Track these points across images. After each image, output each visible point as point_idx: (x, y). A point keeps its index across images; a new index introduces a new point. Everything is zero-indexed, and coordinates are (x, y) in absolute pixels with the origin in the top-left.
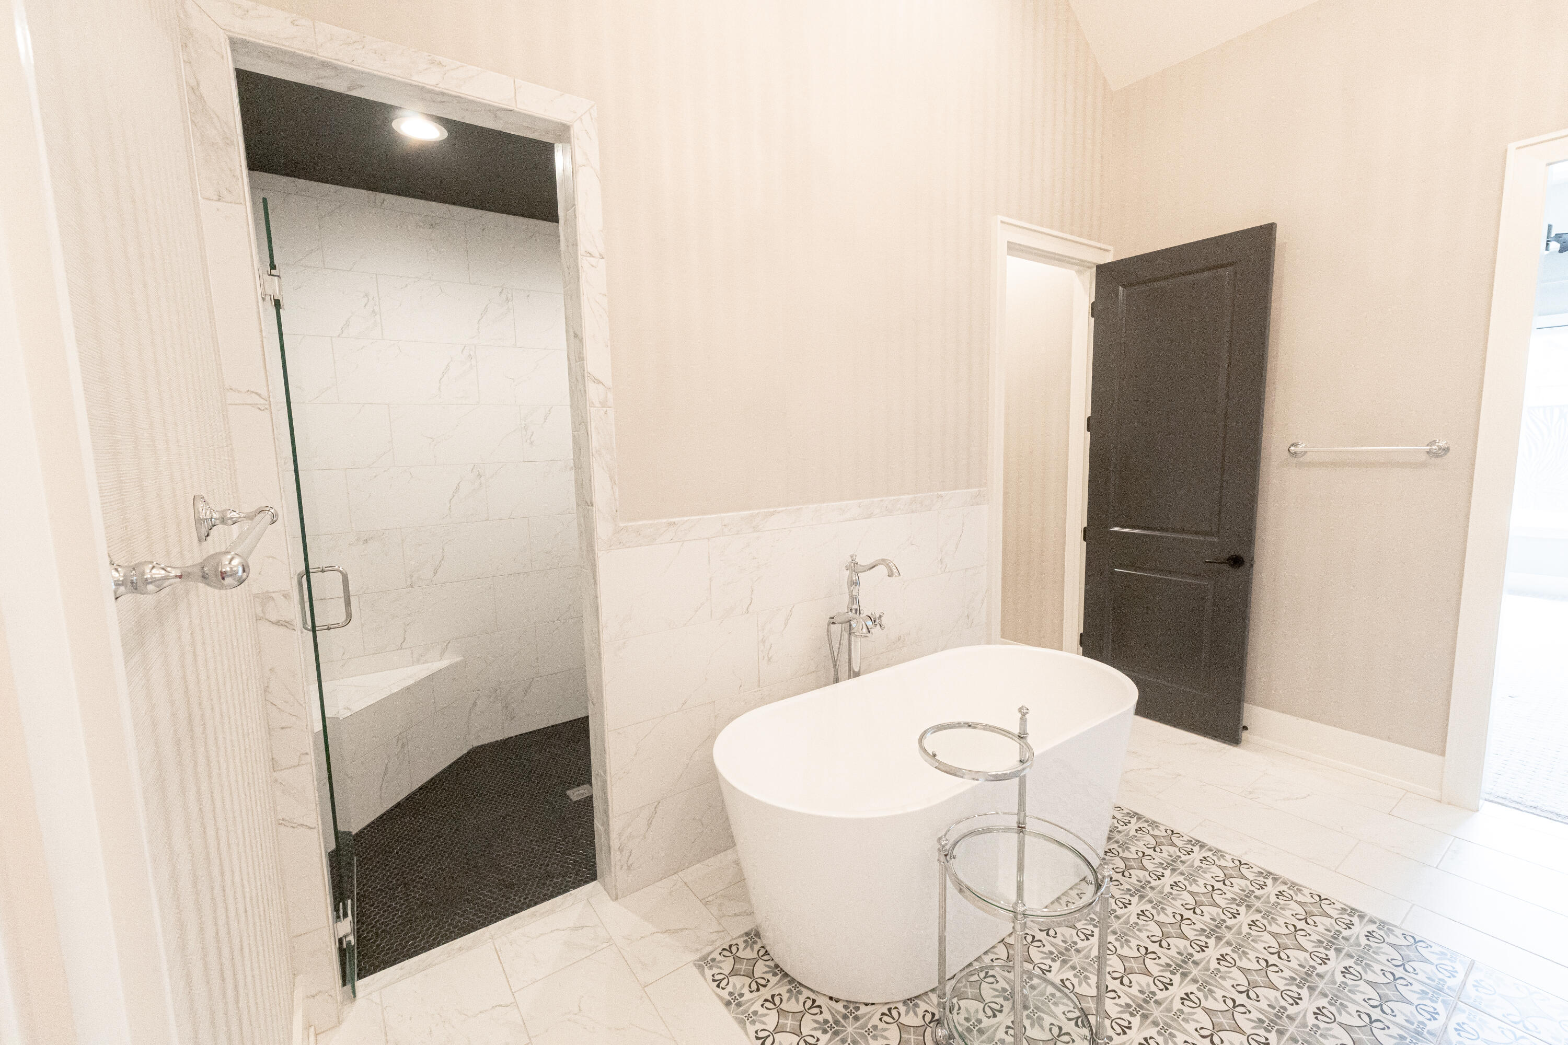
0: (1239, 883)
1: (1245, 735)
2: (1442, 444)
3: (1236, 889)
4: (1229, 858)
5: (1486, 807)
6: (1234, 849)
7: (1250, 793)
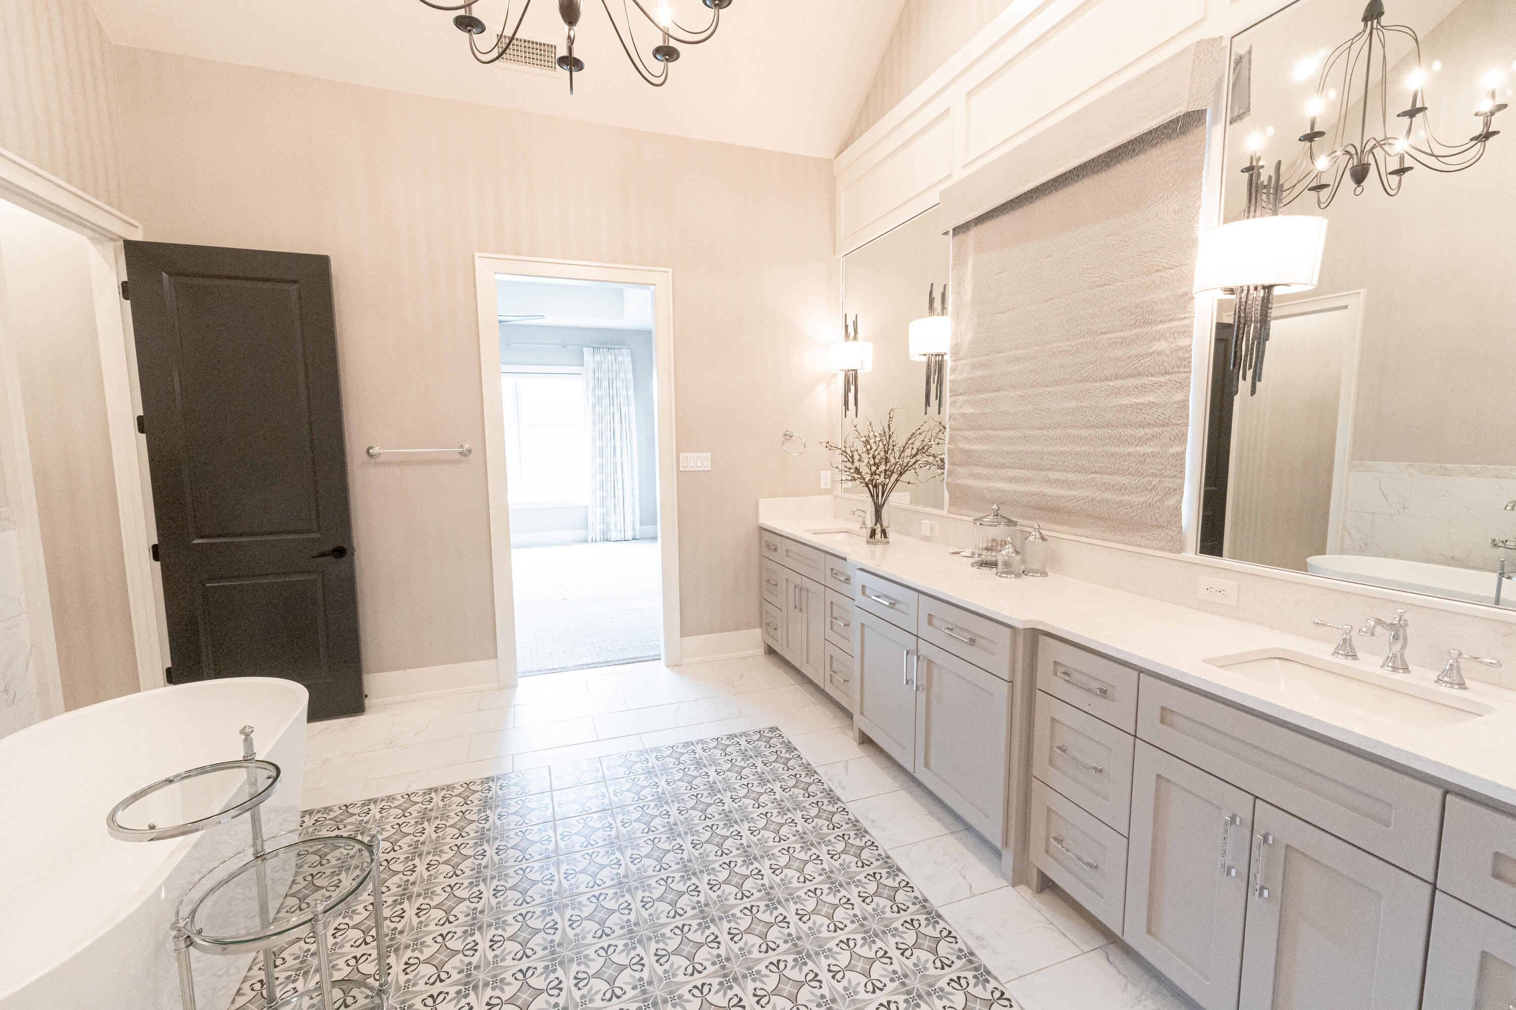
0: (414, 810)
1: (367, 702)
2: (466, 446)
3: (415, 814)
4: (399, 797)
5: (521, 681)
6: (398, 789)
7: (390, 743)
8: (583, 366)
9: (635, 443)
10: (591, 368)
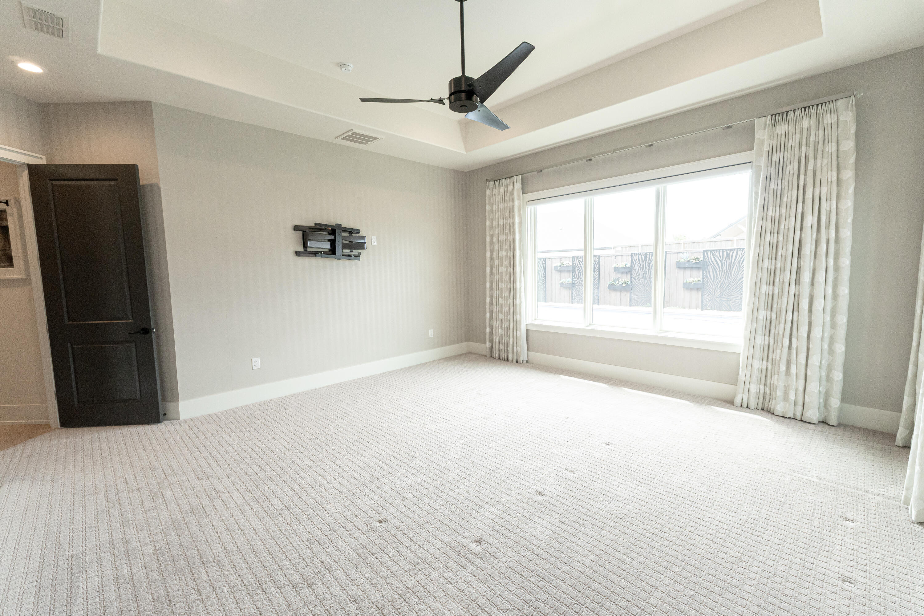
8: (753, 149)
9: (846, 262)
10: (766, 149)
